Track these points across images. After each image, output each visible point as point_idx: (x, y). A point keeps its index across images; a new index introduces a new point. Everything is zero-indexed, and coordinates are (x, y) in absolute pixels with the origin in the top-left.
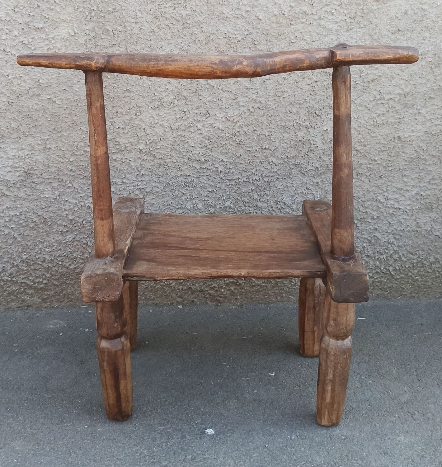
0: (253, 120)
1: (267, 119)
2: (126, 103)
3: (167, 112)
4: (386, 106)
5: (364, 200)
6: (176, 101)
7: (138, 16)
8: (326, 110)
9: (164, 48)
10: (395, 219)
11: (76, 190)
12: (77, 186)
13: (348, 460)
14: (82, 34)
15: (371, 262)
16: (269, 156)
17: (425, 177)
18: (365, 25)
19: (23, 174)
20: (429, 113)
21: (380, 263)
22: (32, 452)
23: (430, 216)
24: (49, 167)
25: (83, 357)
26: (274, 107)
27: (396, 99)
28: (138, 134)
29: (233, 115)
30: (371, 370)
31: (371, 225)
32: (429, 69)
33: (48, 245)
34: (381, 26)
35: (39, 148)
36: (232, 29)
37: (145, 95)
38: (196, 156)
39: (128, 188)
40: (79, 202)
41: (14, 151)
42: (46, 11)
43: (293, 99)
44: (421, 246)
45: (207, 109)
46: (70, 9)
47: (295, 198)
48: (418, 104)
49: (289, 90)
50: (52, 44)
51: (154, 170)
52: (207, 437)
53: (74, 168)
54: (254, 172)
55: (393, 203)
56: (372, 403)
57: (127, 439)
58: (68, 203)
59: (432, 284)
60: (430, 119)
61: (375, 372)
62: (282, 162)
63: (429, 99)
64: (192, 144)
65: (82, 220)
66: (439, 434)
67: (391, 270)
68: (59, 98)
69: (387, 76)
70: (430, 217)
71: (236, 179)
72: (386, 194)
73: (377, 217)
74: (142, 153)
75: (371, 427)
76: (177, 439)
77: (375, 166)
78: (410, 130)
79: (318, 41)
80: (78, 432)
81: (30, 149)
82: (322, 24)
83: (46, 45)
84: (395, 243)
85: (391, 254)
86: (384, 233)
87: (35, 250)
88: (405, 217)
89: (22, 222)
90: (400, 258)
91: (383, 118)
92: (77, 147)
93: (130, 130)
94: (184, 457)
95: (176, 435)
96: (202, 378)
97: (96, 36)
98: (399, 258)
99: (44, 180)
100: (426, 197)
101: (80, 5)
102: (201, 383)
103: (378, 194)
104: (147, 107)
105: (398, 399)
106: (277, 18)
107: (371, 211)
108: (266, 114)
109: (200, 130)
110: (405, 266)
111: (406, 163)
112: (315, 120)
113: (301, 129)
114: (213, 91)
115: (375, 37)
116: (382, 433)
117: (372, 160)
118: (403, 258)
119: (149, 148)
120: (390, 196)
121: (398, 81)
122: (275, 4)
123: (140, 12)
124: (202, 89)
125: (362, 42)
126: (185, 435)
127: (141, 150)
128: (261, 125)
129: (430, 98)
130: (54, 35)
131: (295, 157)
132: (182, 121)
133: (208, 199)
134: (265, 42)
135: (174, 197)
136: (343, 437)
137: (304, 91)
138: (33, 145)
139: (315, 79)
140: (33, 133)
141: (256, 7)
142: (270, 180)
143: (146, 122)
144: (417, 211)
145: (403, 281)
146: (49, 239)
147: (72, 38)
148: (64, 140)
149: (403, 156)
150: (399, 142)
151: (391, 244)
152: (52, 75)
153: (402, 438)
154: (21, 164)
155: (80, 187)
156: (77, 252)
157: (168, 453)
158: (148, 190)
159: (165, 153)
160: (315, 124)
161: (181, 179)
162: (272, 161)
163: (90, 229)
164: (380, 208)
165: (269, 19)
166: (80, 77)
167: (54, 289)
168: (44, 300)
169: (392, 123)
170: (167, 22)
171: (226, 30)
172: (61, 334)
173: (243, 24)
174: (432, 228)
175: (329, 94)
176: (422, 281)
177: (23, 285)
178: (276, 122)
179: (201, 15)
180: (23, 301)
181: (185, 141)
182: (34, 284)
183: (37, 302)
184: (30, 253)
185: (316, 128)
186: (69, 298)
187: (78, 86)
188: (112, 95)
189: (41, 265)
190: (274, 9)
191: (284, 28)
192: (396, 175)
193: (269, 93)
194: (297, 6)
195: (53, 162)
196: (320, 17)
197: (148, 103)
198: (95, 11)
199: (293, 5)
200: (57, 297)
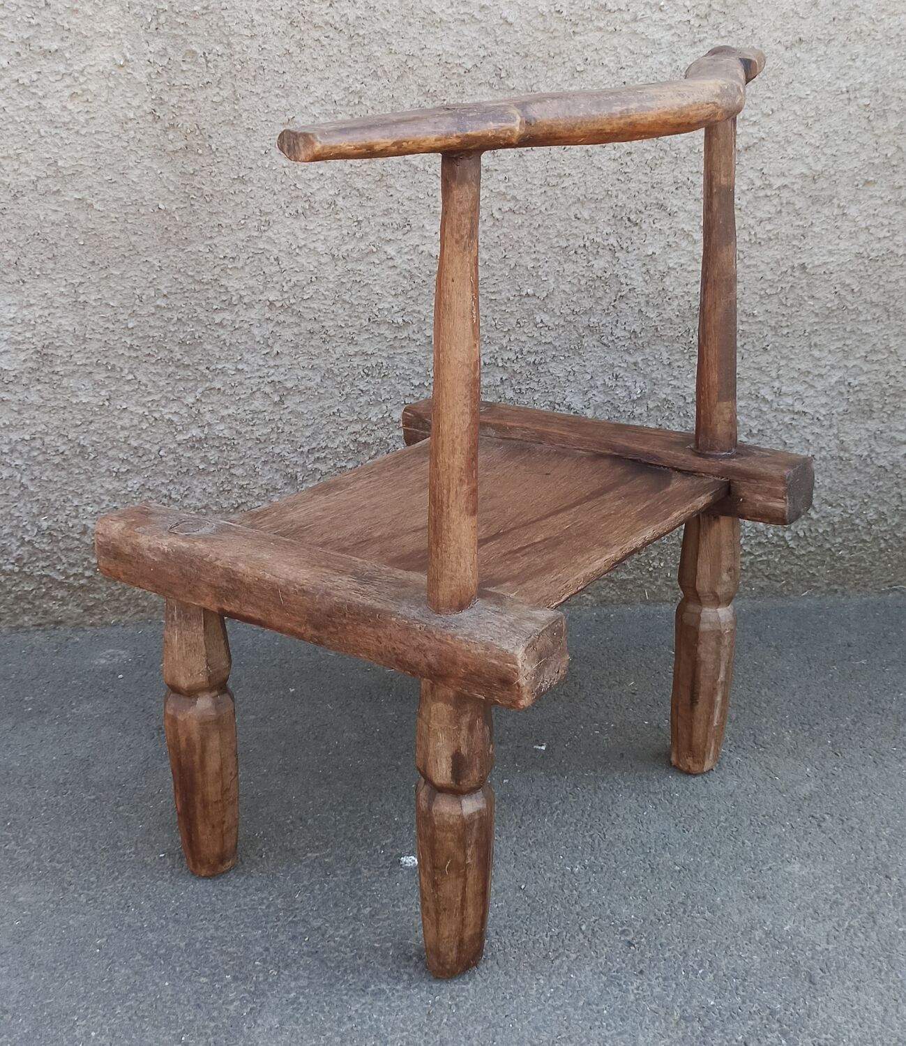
0: (501, 237)
1: (529, 233)
2: (237, 205)
3: (324, 222)
4: (776, 201)
6: (341, 199)
7: (255, 22)
8: (652, 213)
9: (312, 89)
10: (795, 435)
11: (143, 388)
12: (144, 380)
13: (684, 912)
16: (536, 311)
17: (857, 346)
18: (729, 32)
19: (34, 357)
20: (865, 214)
22: (51, 906)
23: (867, 426)
24: (85, 340)
26: (543, 209)
27: (796, 187)
28: (264, 269)
30: (740, 735)
32: (864, 122)
33: (90, 501)
34: (763, 33)
35: (63, 301)
36: (453, 46)
37: (277, 188)
38: (386, 313)
39: (248, 381)
40: (149, 412)
41: (13, 309)
42: (65, 15)
43: (583, 189)
44: (849, 488)
45: (405, 216)
46: (114, 10)
47: (590, 395)
48: (840, 197)
49: (573, 172)
50: (80, 84)
51: (302, 343)
52: (402, 872)
53: (136, 343)
54: (505, 345)
55: (790, 402)
56: (740, 800)
57: (243, 878)
58: (127, 414)
59: (873, 565)
60: (867, 228)
61: (748, 740)
63: (864, 185)
64: (377, 289)
65: (157, 447)
66: (871, 858)
67: (788, 539)
68: (100, 197)
69: (776, 139)
70: (867, 430)
72: (776, 384)
73: (759, 431)
74: (274, 308)
75: (734, 846)
76: (343, 876)
77: (754, 327)
78: (824, 251)
79: (632, 67)
81: (44, 304)
82: (639, 30)
83: (68, 87)
87: (64, 510)
88: (817, 430)
89: (36, 454)
91: (769, 227)
92: (140, 297)
93: (248, 261)
94: (355, 911)
95: (342, 869)
96: (399, 758)
97: (170, 67)
99: (76, 368)
100: (858, 388)
101: (134, 0)
102: (398, 768)
103: (760, 385)
104: (281, 213)
105: (792, 791)
106: (545, 20)
107: (746, 420)
108: (526, 224)
109: (392, 258)
110: (817, 530)
111: (817, 320)
112: (628, 234)
113: (601, 253)
114: (417, 176)
116: (755, 859)
117: (748, 316)
118: (813, 513)
119: (288, 298)
120: (784, 389)
121: (799, 148)
123: (260, 14)
124: (394, 173)
126: (359, 869)
127: (271, 303)
128: (517, 245)
129: (867, 182)
130: (82, 65)
131: (589, 312)
132: (355, 240)
134: (522, 71)
135: (344, 398)
136: (678, 868)
137: (605, 174)
138: (50, 295)
139: (626, 148)
140: (49, 272)
142: (538, 359)
143: (280, 244)
144: (840, 418)
145: (814, 559)
146: (93, 488)
147: (122, 71)
148: (113, 285)
149: (811, 305)
150: (803, 276)
152: (83, 149)
153: (797, 867)
154: (28, 335)
155: (150, 380)
157: (324, 904)
158: (289, 385)
159: (322, 307)
160: (629, 242)
161: (356, 361)
162: (542, 321)
163: (175, 466)
164: (765, 413)
165: (529, 22)
166: (141, 153)
167: (108, 588)
168: (87, 609)
169: (787, 236)
170: (316, 34)
171: (439, 48)
172: (120, 676)
173: (474, 35)
174: (872, 451)
175: (656, 178)
176: (851, 559)
177: (44, 580)
178: (550, 239)
179: (387, 16)
180: (46, 612)
181: (362, 283)
182: (67, 578)
183: (75, 615)
184: (55, 516)
185: (630, 249)
186: (138, 605)
187: (137, 172)
188: (207, 189)
189: (78, 540)
190: (540, 2)
191: (561, 42)
192: (798, 344)
193: (533, 178)
195: (93, 330)
196: (636, 17)
197: (283, 205)
198: (167, 14)
200: (115, 604)
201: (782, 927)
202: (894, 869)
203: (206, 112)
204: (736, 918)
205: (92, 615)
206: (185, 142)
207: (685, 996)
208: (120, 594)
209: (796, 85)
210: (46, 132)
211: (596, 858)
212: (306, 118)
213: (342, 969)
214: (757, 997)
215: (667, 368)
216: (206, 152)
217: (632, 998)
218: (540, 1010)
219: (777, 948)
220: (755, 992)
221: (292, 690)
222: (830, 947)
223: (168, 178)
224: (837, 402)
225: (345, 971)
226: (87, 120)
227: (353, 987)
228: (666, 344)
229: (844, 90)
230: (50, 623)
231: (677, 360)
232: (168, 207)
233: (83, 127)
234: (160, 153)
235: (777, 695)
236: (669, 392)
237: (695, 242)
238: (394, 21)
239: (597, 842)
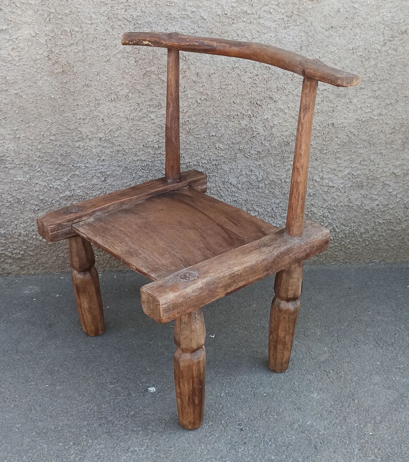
0: (201, 111)
1: (213, 109)
2: (85, 96)
3: (123, 104)
4: (321, 95)
6: (131, 94)
7: (92, 18)
8: (267, 101)
9: (118, 47)
10: (329, 196)
11: (45, 174)
12: (45, 171)
13: (266, 415)
14: (43, 35)
16: (216, 142)
17: (356, 158)
18: (301, 23)
20: (360, 102)
23: (361, 192)
24: (19, 154)
25: (51, 321)
26: (219, 99)
27: (330, 90)
28: (97, 124)
29: (182, 107)
30: (298, 332)
31: (308, 202)
32: (360, 62)
33: (22, 222)
34: (316, 24)
35: (10, 137)
36: (179, 28)
37: (103, 89)
38: (151, 143)
39: (90, 171)
40: (48, 184)
42: (9, 14)
43: (236, 91)
45: (159, 101)
46: (30, 12)
47: (240, 178)
48: (349, 94)
49: (233, 83)
50: (16, 44)
51: (114, 155)
52: (149, 395)
53: (41, 155)
54: (203, 157)
55: (327, 182)
56: (295, 362)
57: (81, 397)
58: (38, 185)
59: (363, 251)
60: (361, 108)
61: (301, 334)
62: (228, 147)
64: (147, 133)
65: (51, 199)
66: (347, 391)
68: (25, 93)
70: (361, 194)
71: (187, 163)
72: (321, 174)
73: (313, 194)
74: (102, 141)
75: (290, 385)
76: (123, 396)
77: (312, 150)
78: (342, 118)
79: (257, 38)
80: (40, 390)
81: (1, 138)
82: (261, 22)
84: (329, 216)
86: (320, 208)
87: (11, 226)
88: (339, 194)
90: (334, 229)
91: (318, 107)
92: (43, 135)
93: (90, 120)
94: (127, 413)
95: (123, 393)
96: (151, 340)
97: (55, 37)
99: (15, 165)
100: (357, 176)
101: (39, 8)
102: (151, 345)
103: (314, 175)
104: (105, 99)
105: (318, 359)
106: (220, 18)
107: (308, 189)
108: (212, 105)
109: (153, 120)
110: (338, 236)
111: (339, 147)
112: (257, 110)
113: (245, 118)
115: (310, 34)
116: (298, 391)
118: (337, 229)
119: (108, 136)
120: (324, 176)
122: (218, 4)
123: (95, 14)
124: (154, 83)
125: (299, 38)
126: (130, 393)
127: (100, 138)
128: (208, 114)
129: (361, 88)
130: (17, 36)
131: (239, 143)
132: (137, 112)
135: (132, 179)
136: (265, 395)
137: (246, 84)
138: (4, 134)
139: (256, 72)
140: (3, 124)
141: (200, 7)
142: (217, 163)
143: (104, 113)
144: (349, 189)
145: (337, 249)
146: (23, 216)
147: (34, 38)
148: (31, 130)
149: (336, 141)
150: (333, 128)
152: (18, 72)
153: (316, 394)
157: (114, 409)
158: (108, 173)
159: (123, 140)
160: (257, 113)
161: (138, 163)
162: (219, 147)
164: (316, 187)
165: (213, 18)
166: (43, 74)
167: (31, 259)
168: (21, 268)
169: (326, 111)
170: (120, 23)
171: (173, 29)
172: (35, 299)
173: (189, 24)
174: (363, 203)
175: (269, 86)
176: (353, 249)
177: (3, 255)
178: (222, 112)
179: (151, 15)
180: (3, 269)
181: (140, 130)
182: (12, 255)
183: (16, 270)
184: (7, 228)
185: (257, 116)
186: (43, 266)
187: (41, 82)
188: (72, 89)
189: (17, 238)
190: (218, 10)
191: (227, 27)
192: (330, 157)
193: (215, 86)
194: (238, 6)
195: (23, 149)
196: (260, 16)
197: (105, 96)
198: (54, 14)
199: (235, 6)
200: (33, 266)
201: (306, 423)
202: (357, 396)
203: (71, 56)
204: (287, 419)
205: (24, 270)
206: (62, 69)
207: (262, 454)
208: (36, 261)
209: (330, 46)
210: (1, 64)
211: (231, 389)
212: (115, 59)
213: (119, 440)
214: (292, 455)
215: (274, 167)
216: (72, 73)
217: (240, 455)
218: (201, 460)
219: (303, 433)
220: (291, 453)
221: (108, 307)
222: (325, 433)
223: (55, 85)
224: (347, 182)
225: (121, 441)
226: (19, 60)
227: (123, 448)
228: (273, 157)
229: (351, 48)
230: (5, 273)
231: (278, 164)
232: (55, 97)
233: (17, 62)
234: (51, 73)
235: (316, 312)
236: (274, 177)
237: (286, 113)
238: (154, 17)
239: (232, 382)
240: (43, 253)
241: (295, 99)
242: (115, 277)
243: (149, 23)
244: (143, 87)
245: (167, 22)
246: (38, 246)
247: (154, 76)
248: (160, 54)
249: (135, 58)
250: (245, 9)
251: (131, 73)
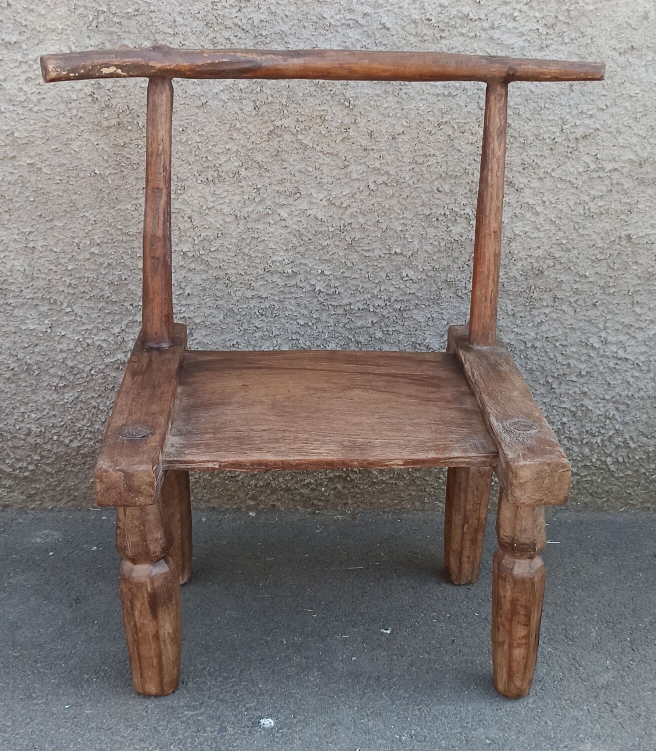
0: (375, 205)
1: (399, 202)
3: (229, 189)
4: (607, 182)
5: (565, 343)
6: (243, 170)
7: (177, 23)
10: (618, 377)
11: (79, 319)
12: (80, 313)
15: (576, 449)
16: (403, 267)
18: (572, 39)
21: (590, 451)
24: (33, 279)
25: (81, 592)
26: (411, 183)
27: (624, 171)
28: (179, 226)
29: (340, 196)
30: (554, 629)
31: (576, 386)
33: (34, 409)
34: (601, 41)
35: (16, 246)
37: (192, 159)
38: (278, 264)
40: (83, 338)
42: (23, 14)
43: (444, 168)
45: (296, 185)
46: (62, 11)
49: (437, 153)
50: (34, 70)
51: (209, 286)
52: (260, 732)
53: (73, 282)
54: (376, 294)
55: (615, 350)
56: (547, 685)
58: (65, 340)
61: (560, 634)
62: (424, 277)
64: (271, 245)
65: (89, 368)
67: (609, 463)
68: (48, 163)
69: (608, 130)
71: (346, 305)
72: (603, 334)
73: (588, 372)
74: (187, 258)
75: (538, 725)
76: (211, 732)
77: (586, 286)
78: (647, 225)
81: (1, 249)
82: (495, 36)
83: (24, 72)
84: (617, 417)
85: (611, 436)
86: (600, 400)
87: (13, 415)
88: (636, 374)
90: (625, 442)
91: (601, 203)
92: (78, 245)
95: (211, 726)
96: (269, 634)
98: (623, 443)
99: (25, 301)
101: (79, 3)
102: (267, 642)
103: (590, 335)
104: (194, 180)
105: (593, 680)
106: (417, 26)
107: (576, 363)
108: (397, 195)
109: (284, 220)
110: (634, 457)
111: (639, 282)
113: (458, 221)
114: (307, 153)
116: (554, 738)
117: (580, 276)
118: (631, 443)
119: (199, 250)
120: (610, 338)
121: (628, 138)
123: (181, 16)
124: (288, 149)
126: (225, 727)
127: (184, 253)
128: (388, 212)
130: (36, 55)
131: (445, 269)
132: (254, 204)
133: (298, 337)
135: (242, 333)
136: (488, 741)
137: (463, 155)
138: (6, 241)
140: (5, 222)
142: (404, 306)
143: (193, 205)
145: (630, 481)
146: (36, 398)
148: (56, 234)
149: (634, 269)
150: (628, 245)
151: (610, 419)
152: (35, 124)
155: (84, 313)
156: (83, 420)
158: (197, 321)
159: (226, 258)
162: (407, 275)
163: (103, 383)
164: (593, 358)
165: (403, 28)
166: (82, 128)
167: (47, 480)
168: (29, 496)
169: (616, 211)
170: (227, 34)
172: (51, 553)
173: (357, 37)
178: (415, 207)
179: (286, 20)
181: (259, 240)
182: (14, 470)
184: (6, 420)
187: (78, 143)
188: (135, 158)
189: (23, 440)
190: (413, 11)
191: (430, 45)
192: (622, 302)
193: (402, 157)
194: (453, 5)
195: (40, 270)
196: (493, 25)
197: (196, 173)
198: (105, 14)
199: (446, 4)
200: (51, 493)
203: (135, 95)
205: (34, 501)
206: (118, 120)
209: (628, 85)
210: (5, 108)
211: (421, 729)
212: (216, 102)
215: (512, 318)
216: (135, 128)
223: (103, 149)
226: (38, 100)
228: (511, 298)
231: (519, 312)
232: (102, 173)
233: (36, 105)
234: (97, 128)
235: (589, 596)
236: (512, 337)
237: (538, 214)
238: (291, 24)
239: (423, 714)
240: (70, 469)
241: (557, 187)
242: (204, 519)
243: (282, 34)
244: (267, 157)
245: (316, 33)
246: (62, 456)
247: (288, 137)
248: (300, 94)
249: (254, 101)
250: (466, 10)
251: (245, 130)
